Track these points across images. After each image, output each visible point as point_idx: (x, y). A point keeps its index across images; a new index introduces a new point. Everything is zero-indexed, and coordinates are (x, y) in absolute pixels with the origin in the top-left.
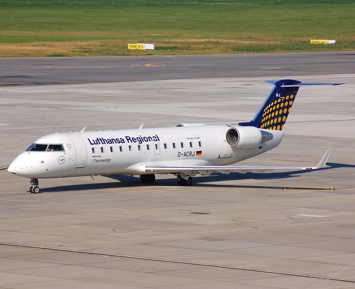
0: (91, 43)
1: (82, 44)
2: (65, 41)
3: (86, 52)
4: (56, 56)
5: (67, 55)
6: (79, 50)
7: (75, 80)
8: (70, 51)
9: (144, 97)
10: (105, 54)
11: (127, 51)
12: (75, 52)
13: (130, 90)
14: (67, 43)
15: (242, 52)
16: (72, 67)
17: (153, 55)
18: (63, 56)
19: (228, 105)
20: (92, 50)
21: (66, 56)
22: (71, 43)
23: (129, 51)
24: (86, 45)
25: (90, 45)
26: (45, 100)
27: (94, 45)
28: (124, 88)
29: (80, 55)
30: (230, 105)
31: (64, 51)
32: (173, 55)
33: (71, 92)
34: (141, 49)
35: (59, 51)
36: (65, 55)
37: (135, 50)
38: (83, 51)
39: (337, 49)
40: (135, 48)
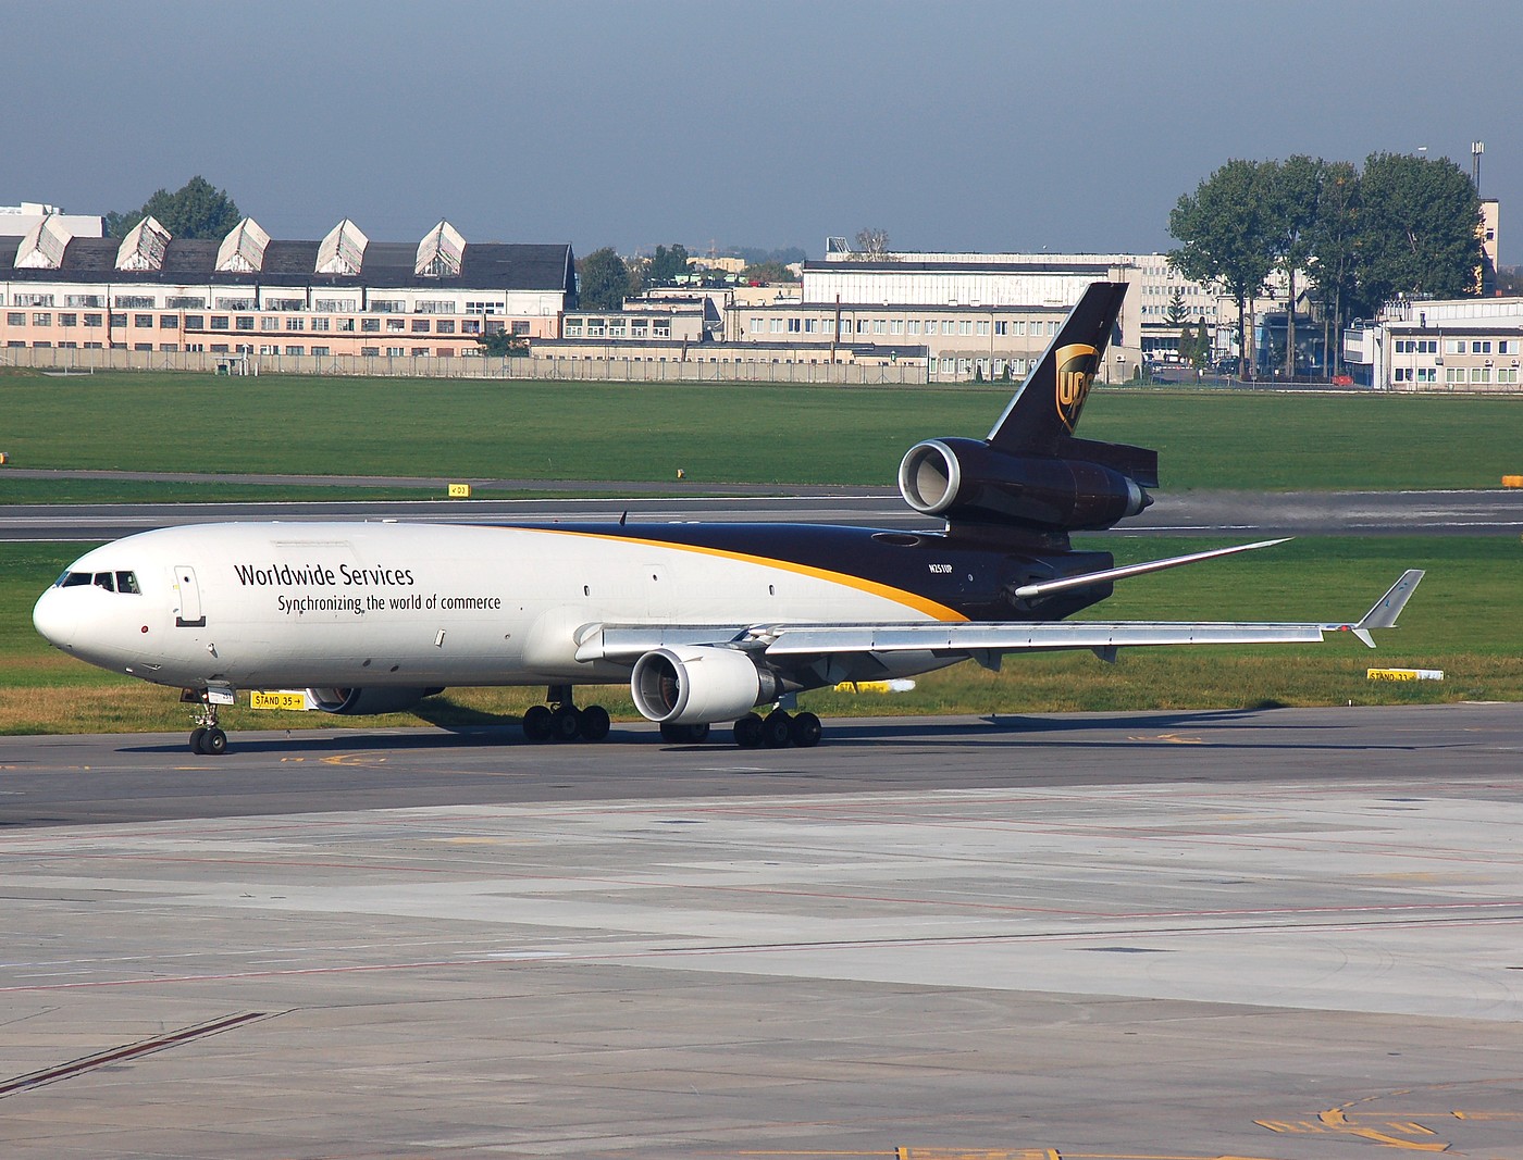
0: (128, 692)
1: (97, 693)
2: (42, 684)
3: (118, 718)
4: (23, 733)
5: (58, 730)
6: (97, 712)
7: (115, 812)
8: (65, 717)
9: (357, 863)
10: (183, 725)
11: (253, 715)
12: (80, 718)
13: (303, 841)
14: (49, 690)
15: (624, 718)
16: (87, 768)
17: (338, 727)
18: (46, 733)
19: (635, 887)
20: (139, 713)
21: (57, 733)
22: (62, 690)
23: (256, 714)
24: (112, 698)
25: (124, 696)
26: (36, 873)
27: (138, 698)
28: (284, 834)
29: (100, 728)
30: (640, 886)
31: (47, 719)
32: (404, 726)
33: (113, 850)
34: (294, 707)
35: (31, 717)
36: (53, 730)
37: (276, 712)
38: (108, 718)
39: (923, 709)
40: (274, 707)
